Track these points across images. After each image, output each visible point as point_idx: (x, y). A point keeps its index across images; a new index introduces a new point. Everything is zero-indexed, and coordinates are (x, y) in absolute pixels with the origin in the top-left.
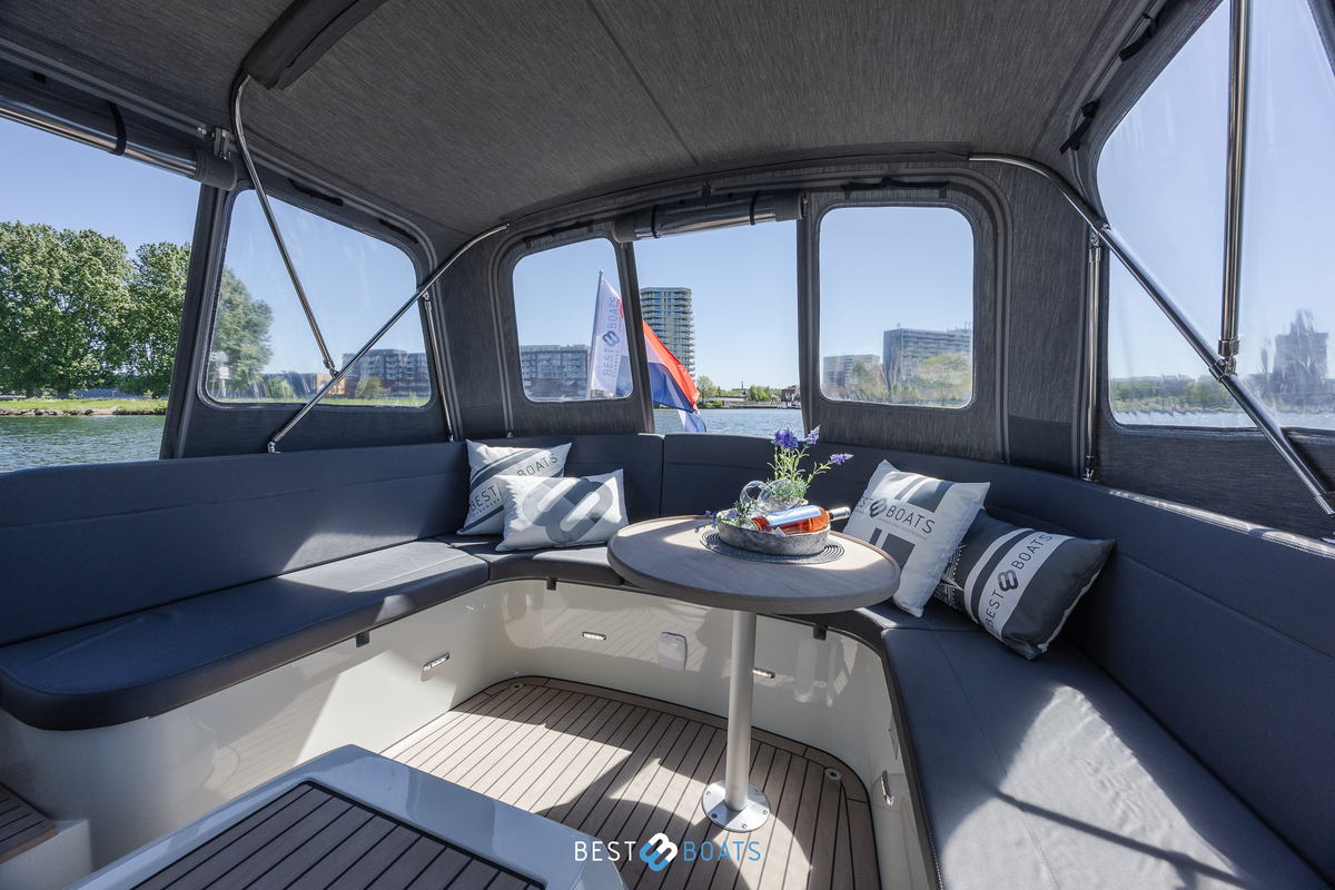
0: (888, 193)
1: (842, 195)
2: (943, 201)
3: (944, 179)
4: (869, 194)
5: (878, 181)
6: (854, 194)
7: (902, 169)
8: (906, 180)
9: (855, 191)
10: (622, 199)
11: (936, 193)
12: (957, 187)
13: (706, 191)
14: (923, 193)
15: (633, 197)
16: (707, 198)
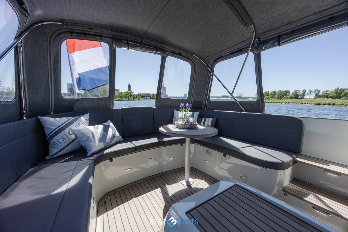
0: (179, 56)
1: (171, 54)
2: (187, 61)
3: (188, 57)
4: (176, 55)
5: (178, 53)
6: (174, 54)
7: (182, 52)
8: (182, 55)
9: (173, 54)
10: (114, 33)
11: (187, 59)
12: (190, 59)
13: (142, 41)
14: (185, 58)
15: (118, 34)
16: (141, 43)
